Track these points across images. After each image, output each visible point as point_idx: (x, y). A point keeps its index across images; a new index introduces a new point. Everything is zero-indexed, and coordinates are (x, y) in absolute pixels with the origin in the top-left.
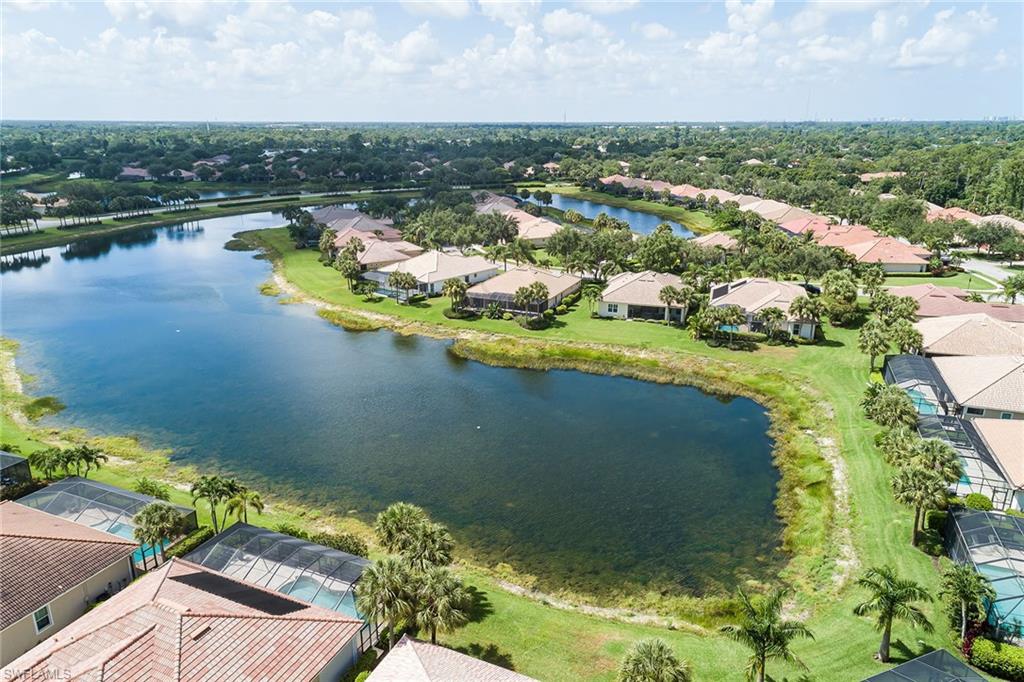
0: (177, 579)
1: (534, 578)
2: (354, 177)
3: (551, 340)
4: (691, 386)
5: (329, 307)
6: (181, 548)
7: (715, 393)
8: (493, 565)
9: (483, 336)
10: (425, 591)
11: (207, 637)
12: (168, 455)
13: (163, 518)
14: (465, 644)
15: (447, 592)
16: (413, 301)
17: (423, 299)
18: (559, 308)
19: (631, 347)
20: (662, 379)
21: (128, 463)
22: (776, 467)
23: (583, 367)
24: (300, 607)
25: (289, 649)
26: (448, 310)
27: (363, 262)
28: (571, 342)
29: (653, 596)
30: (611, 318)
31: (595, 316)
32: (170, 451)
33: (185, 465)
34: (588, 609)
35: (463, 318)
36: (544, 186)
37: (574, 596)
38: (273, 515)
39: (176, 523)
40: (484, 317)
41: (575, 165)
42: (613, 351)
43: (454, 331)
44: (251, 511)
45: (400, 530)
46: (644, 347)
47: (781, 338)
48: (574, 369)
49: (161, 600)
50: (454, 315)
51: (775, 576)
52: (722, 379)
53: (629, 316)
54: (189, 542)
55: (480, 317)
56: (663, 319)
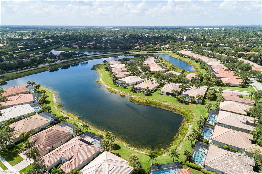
0: (78, 139)
1: (129, 145)
2: (121, 48)
3: (149, 99)
5: (109, 87)
6: (79, 134)
7: (176, 114)
8: (123, 142)
10: (109, 145)
11: (81, 147)
12: (78, 118)
13: (77, 130)
14: (115, 153)
15: (111, 145)
16: (125, 87)
17: (127, 87)
18: (152, 91)
20: (167, 110)
21: (72, 118)
22: (178, 130)
23: (153, 106)
24: (93, 145)
25: (91, 150)
27: (117, 77)
29: (146, 149)
32: (78, 117)
33: (80, 119)
34: (135, 150)
36: (165, 52)
37: (134, 148)
38: (93, 130)
39: (78, 131)
41: (173, 47)
42: (160, 102)
44: (89, 130)
45: (108, 136)
47: (195, 102)
48: (151, 106)
49: (76, 142)
50: (131, 91)
51: (167, 149)
52: (178, 110)
54: (80, 133)
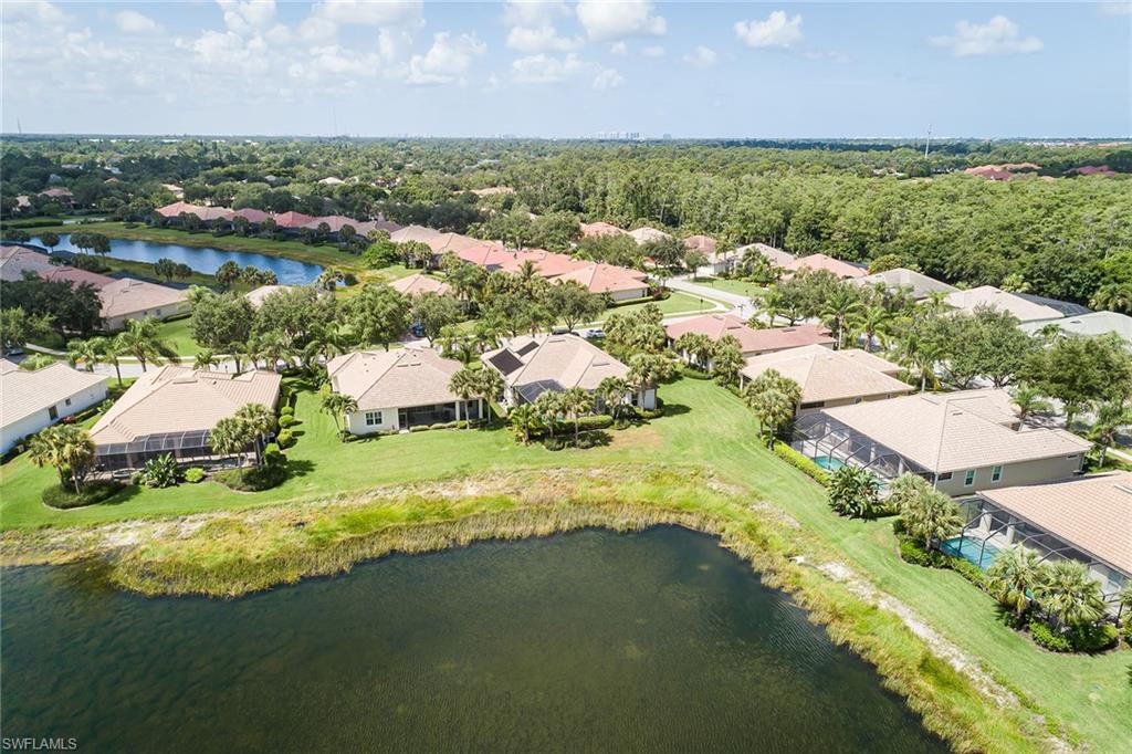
4: (587, 527)
9: (161, 528)
19: (446, 479)
26: (52, 489)
28: (342, 497)
30: (374, 436)
31: (348, 437)
35: (97, 501)
40: (145, 489)
43: (90, 535)
46: (463, 475)
53: (402, 425)
55: (135, 489)
56: (455, 419)
